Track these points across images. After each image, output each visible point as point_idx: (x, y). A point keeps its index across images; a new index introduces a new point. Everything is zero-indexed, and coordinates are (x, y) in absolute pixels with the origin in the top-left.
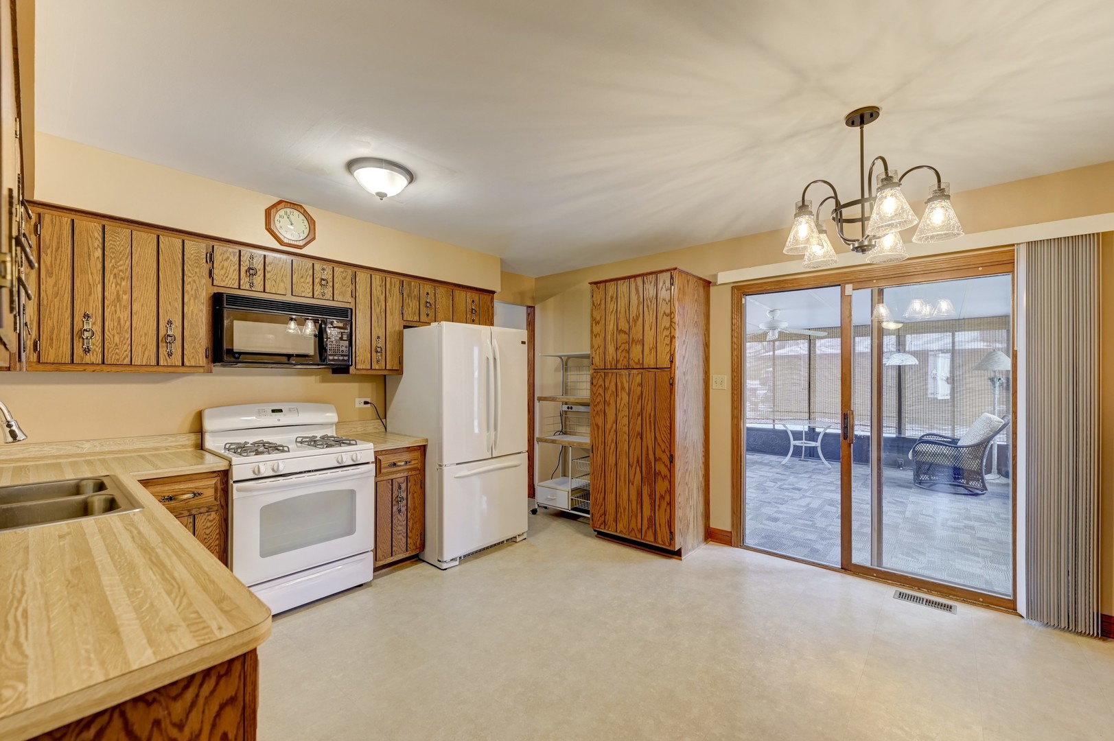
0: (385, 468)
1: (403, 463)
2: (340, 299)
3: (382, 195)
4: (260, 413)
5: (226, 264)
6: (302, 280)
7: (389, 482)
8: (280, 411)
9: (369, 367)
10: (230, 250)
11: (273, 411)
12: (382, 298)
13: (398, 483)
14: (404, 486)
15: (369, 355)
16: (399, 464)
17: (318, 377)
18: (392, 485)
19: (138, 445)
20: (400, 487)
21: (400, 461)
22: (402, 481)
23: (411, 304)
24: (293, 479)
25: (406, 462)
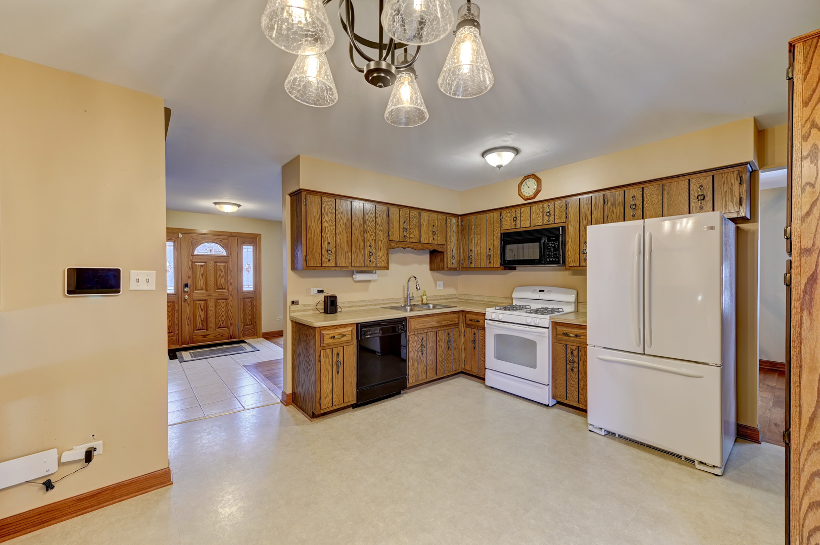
0: (560, 335)
1: (574, 335)
2: (558, 221)
3: (499, 167)
4: (534, 291)
5: (506, 218)
6: (537, 216)
7: (564, 346)
8: (543, 291)
9: (578, 265)
10: (508, 211)
11: (540, 291)
12: (589, 212)
13: (571, 349)
14: (575, 353)
15: (578, 256)
16: (571, 335)
17: (570, 272)
18: (566, 349)
19: (497, 301)
20: (572, 353)
21: (571, 333)
22: (574, 349)
23: (615, 210)
24: (506, 325)
25: (576, 336)
